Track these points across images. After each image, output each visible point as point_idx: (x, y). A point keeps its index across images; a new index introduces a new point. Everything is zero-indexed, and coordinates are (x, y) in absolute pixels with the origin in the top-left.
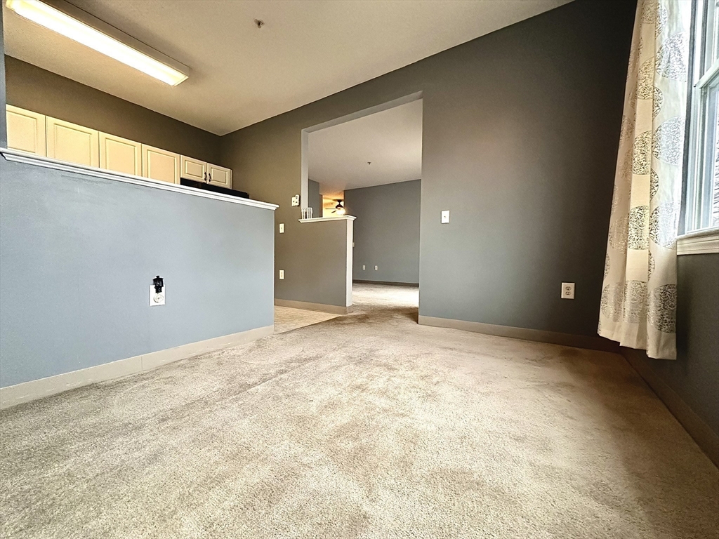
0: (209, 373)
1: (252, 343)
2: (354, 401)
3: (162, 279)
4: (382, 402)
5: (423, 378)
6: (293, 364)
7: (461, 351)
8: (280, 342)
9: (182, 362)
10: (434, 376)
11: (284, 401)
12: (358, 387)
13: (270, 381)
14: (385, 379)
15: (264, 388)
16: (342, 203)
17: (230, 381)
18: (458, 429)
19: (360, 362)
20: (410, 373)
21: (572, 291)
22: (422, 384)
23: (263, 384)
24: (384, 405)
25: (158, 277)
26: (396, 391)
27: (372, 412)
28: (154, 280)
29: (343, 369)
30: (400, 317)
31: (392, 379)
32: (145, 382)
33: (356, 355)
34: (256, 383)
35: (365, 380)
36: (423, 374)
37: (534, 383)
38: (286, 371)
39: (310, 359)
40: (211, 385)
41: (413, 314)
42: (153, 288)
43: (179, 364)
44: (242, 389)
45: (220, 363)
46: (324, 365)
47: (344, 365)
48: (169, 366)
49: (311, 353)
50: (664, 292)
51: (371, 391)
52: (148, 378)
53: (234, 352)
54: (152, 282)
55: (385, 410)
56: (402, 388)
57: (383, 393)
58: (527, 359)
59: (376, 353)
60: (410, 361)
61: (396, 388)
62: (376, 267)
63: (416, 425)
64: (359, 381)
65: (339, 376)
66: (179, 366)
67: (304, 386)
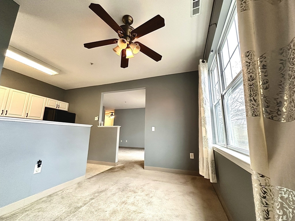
0: (59, 203)
1: (75, 185)
2: (123, 209)
3: (41, 161)
4: (133, 208)
5: (147, 195)
6: (96, 194)
7: (159, 181)
8: (89, 183)
9: (44, 199)
10: (151, 194)
11: (95, 213)
12: (123, 202)
13: (88, 204)
14: (133, 197)
15: (86, 208)
16: (113, 114)
17: (69, 207)
18: (159, 215)
19: (123, 190)
20: (142, 193)
21: (193, 156)
22: (146, 198)
23: (85, 206)
24: (133, 209)
25: (40, 160)
26: (138, 202)
27: (130, 213)
28: (38, 162)
29: (117, 194)
30: (137, 166)
31: (136, 197)
32: (27, 212)
33: (121, 187)
34: (81, 206)
35: (126, 199)
36: (147, 193)
37: (183, 193)
38: (94, 199)
39: (103, 191)
40: (61, 209)
41: (142, 164)
42: (36, 165)
43: (42, 200)
44: (75, 210)
45: (63, 198)
46: (109, 194)
47: (117, 193)
48: (37, 202)
49: (103, 188)
50: (212, 162)
51: (128, 204)
52: (28, 210)
53: (68, 191)
54: (37, 163)
55: (134, 212)
56: (140, 200)
57: (133, 204)
58: (181, 183)
59: (129, 185)
60: (142, 188)
61: (137, 201)
62: (126, 141)
63: (145, 216)
64: (124, 200)
65: (116, 198)
66: (43, 201)
67: (102, 205)
